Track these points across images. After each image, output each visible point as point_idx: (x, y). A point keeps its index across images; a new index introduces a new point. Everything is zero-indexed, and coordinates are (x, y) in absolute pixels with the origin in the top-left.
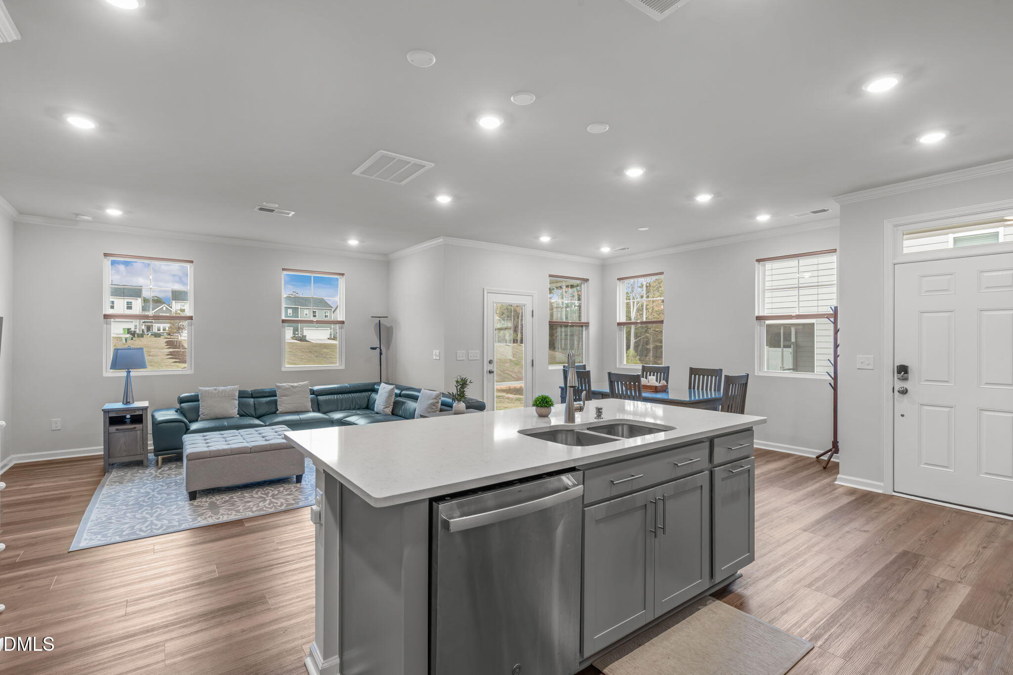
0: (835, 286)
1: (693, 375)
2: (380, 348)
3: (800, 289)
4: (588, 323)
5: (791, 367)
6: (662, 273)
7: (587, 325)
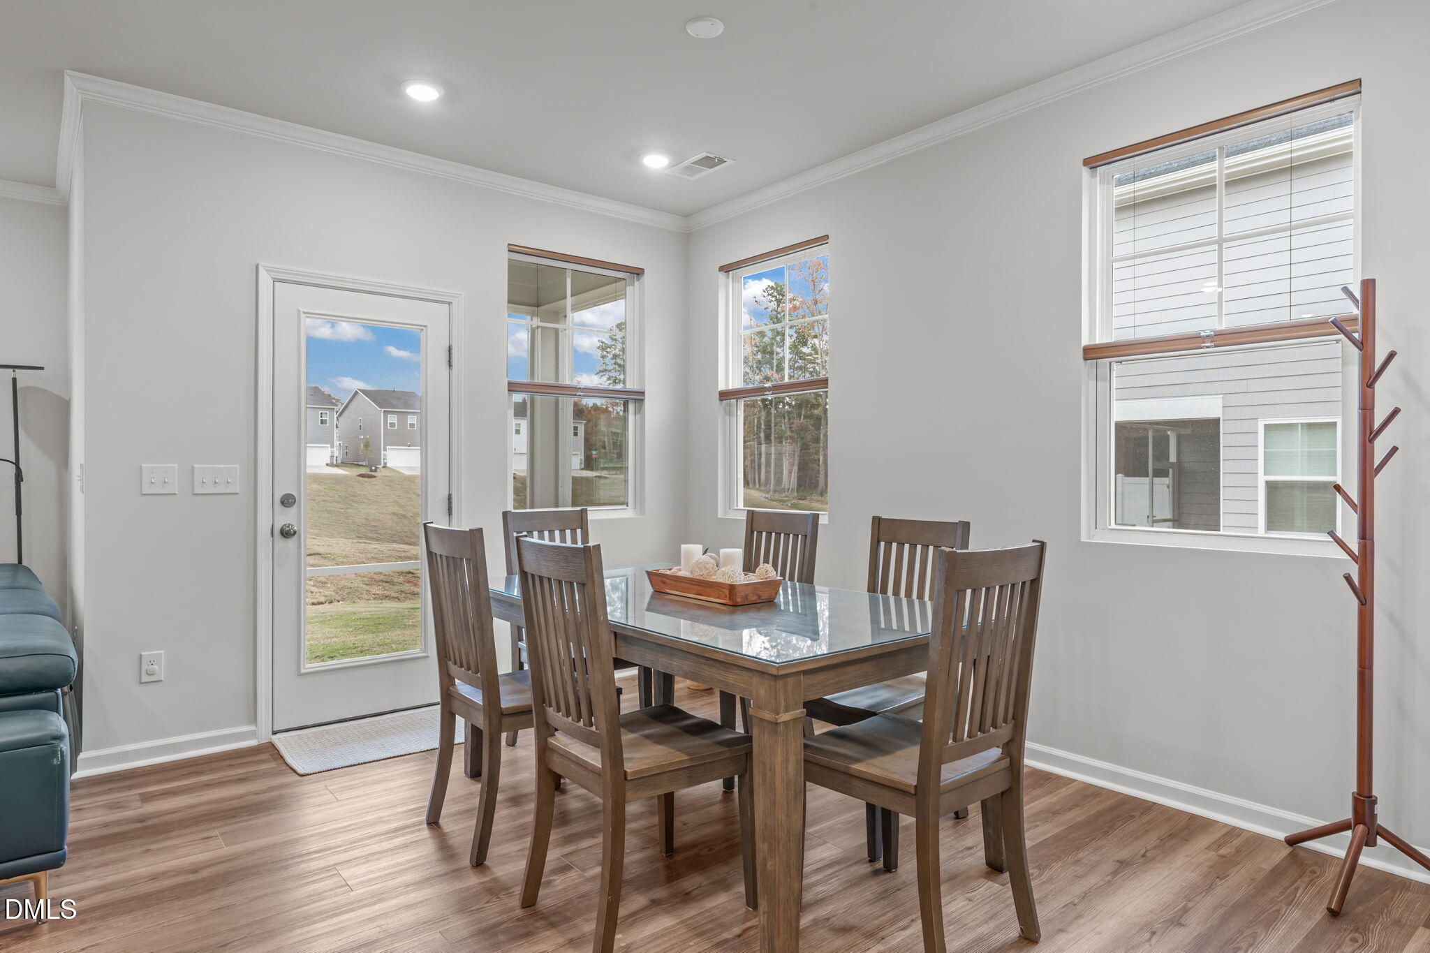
0: (1351, 221)
1: (882, 544)
2: (17, 464)
3: (1225, 245)
4: (643, 393)
5: (1169, 515)
6: (823, 240)
7: (637, 397)
